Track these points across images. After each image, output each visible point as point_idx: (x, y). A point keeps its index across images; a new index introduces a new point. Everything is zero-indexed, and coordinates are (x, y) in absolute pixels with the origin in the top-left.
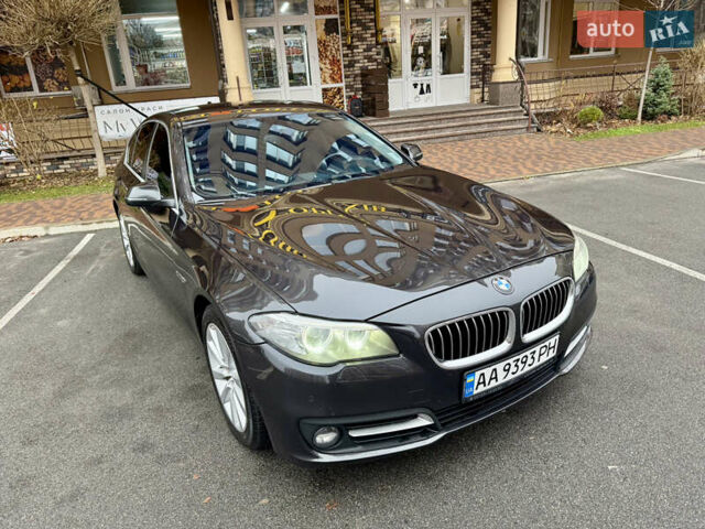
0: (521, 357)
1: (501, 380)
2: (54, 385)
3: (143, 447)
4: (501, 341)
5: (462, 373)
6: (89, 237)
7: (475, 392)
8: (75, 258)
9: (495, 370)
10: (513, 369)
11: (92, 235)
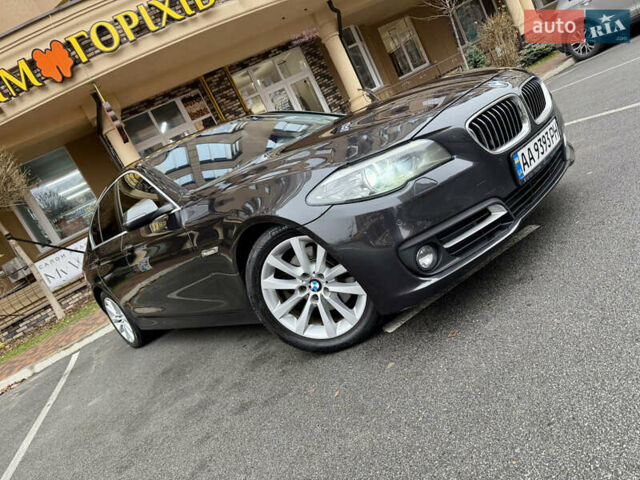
0: (540, 136)
1: (538, 162)
2: (119, 430)
3: (243, 407)
4: (521, 127)
5: (508, 157)
6: (75, 358)
7: (525, 174)
8: (72, 371)
9: (529, 149)
10: (541, 150)
11: (77, 354)
